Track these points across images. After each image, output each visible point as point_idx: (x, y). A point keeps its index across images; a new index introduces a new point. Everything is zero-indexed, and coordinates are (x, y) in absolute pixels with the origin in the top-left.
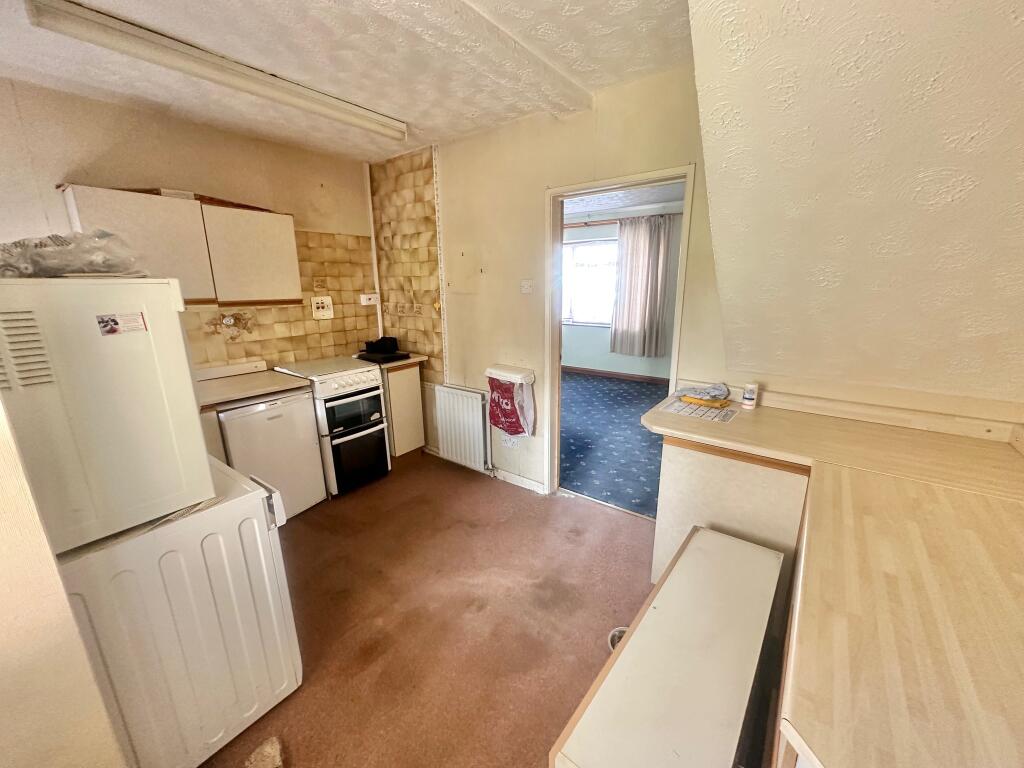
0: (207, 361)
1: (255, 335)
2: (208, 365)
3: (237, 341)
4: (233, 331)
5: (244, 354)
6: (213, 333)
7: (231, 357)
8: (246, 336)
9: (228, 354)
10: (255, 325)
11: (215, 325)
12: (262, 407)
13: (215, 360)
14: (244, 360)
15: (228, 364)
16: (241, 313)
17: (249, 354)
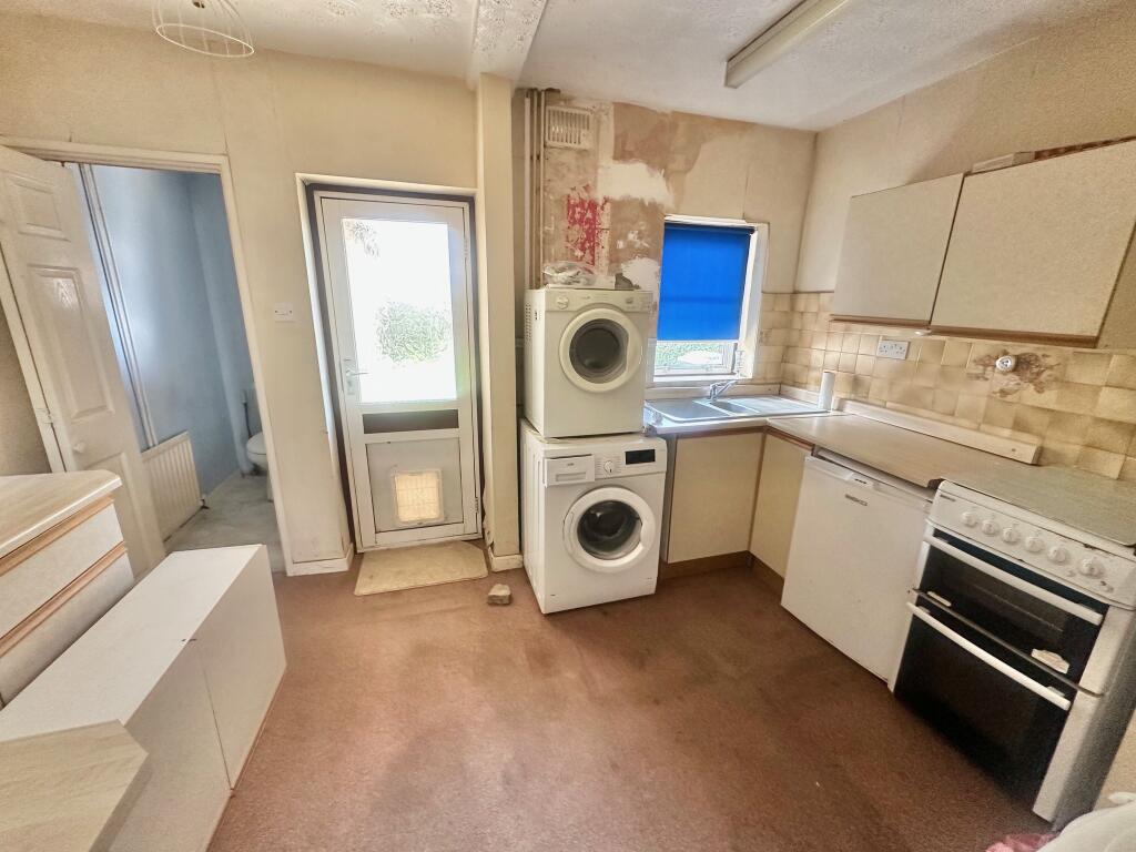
0: (953, 415)
1: (1049, 399)
2: (950, 419)
3: (1009, 398)
4: (1012, 381)
5: (1010, 421)
6: (978, 377)
7: (988, 420)
8: (1029, 395)
9: (985, 416)
10: (1056, 380)
11: (986, 366)
12: (849, 476)
13: (964, 416)
14: (1007, 432)
15: (978, 430)
16: (1039, 354)
17: (1019, 426)
